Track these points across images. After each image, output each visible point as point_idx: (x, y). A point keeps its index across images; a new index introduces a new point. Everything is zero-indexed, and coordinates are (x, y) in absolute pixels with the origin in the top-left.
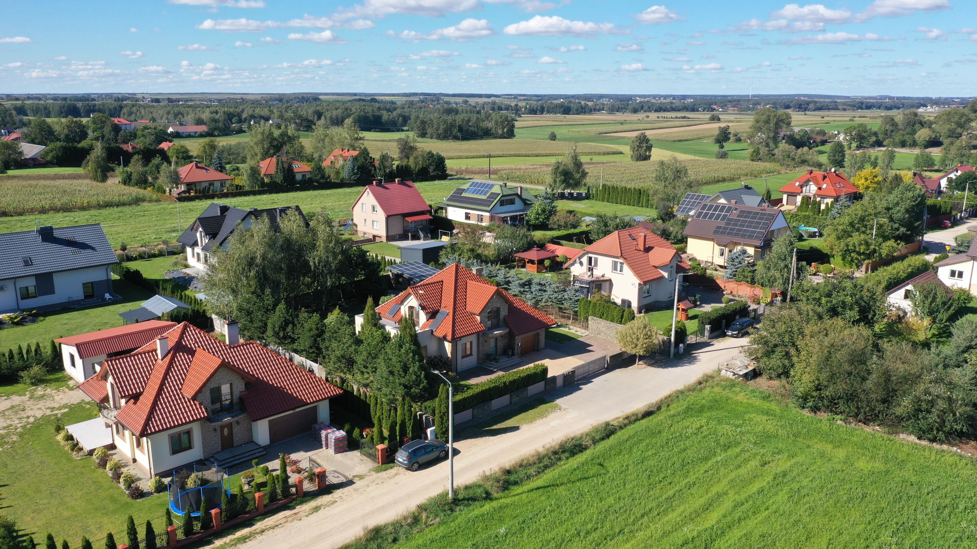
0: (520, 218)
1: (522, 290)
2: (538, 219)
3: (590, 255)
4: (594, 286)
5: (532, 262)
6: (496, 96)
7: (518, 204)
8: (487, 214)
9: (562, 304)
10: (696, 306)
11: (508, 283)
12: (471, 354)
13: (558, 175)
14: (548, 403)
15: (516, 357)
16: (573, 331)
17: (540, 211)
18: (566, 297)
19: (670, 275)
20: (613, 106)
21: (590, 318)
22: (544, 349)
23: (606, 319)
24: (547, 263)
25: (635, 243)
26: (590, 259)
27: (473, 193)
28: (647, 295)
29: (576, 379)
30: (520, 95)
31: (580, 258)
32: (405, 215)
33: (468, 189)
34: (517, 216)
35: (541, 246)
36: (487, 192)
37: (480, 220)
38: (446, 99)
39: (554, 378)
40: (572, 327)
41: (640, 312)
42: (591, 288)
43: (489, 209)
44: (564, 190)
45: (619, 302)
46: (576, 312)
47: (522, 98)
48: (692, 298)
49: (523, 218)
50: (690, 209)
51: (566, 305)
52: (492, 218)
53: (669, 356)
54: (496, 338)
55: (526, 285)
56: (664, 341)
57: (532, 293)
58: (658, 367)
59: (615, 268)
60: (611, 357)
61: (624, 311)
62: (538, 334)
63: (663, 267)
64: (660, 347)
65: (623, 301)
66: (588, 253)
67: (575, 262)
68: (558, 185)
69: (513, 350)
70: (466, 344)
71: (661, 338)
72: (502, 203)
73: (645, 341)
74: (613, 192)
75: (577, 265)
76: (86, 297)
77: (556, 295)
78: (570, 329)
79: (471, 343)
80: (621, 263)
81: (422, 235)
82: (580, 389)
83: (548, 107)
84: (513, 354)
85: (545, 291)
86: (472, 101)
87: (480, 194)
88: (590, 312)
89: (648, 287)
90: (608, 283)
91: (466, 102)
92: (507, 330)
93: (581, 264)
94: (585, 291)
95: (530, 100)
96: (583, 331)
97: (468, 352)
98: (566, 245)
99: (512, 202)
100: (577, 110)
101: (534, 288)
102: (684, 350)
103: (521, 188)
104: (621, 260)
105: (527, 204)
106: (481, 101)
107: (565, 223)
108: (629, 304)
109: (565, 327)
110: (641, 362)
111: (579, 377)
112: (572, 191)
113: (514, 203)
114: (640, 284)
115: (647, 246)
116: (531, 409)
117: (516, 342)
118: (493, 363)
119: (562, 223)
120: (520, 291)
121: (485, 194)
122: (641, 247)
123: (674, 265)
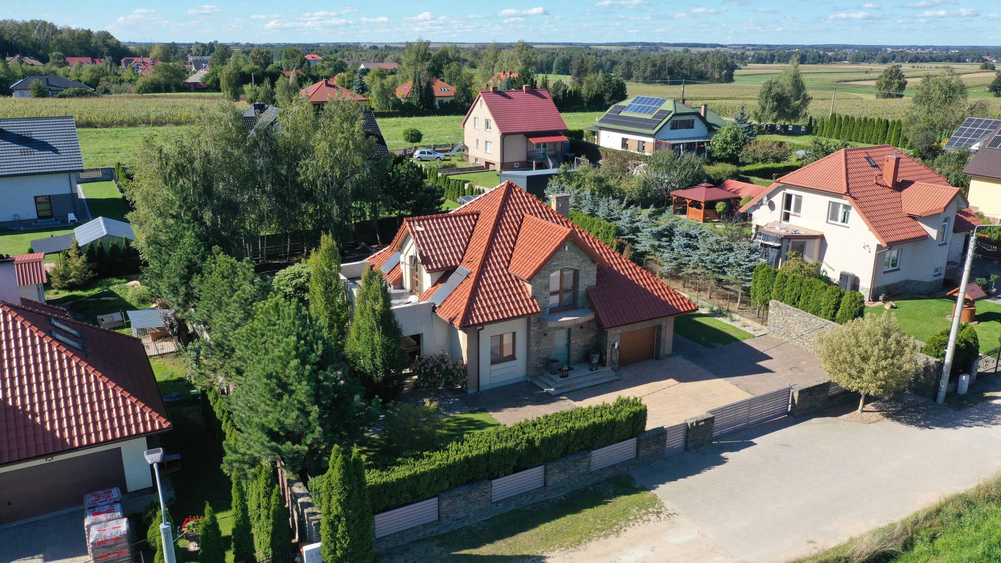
0: (699, 148)
1: (657, 243)
2: (725, 150)
3: (789, 191)
4: (790, 245)
5: (696, 204)
6: (722, 46)
7: (699, 128)
8: (651, 140)
9: (724, 273)
10: (989, 295)
11: (636, 230)
12: (512, 357)
13: (770, 100)
14: (636, 491)
15: (608, 368)
16: (737, 325)
17: (729, 139)
18: (731, 260)
19: (942, 234)
20: (858, 55)
21: (771, 303)
22: (670, 356)
23: (805, 308)
24: (720, 207)
25: (877, 172)
26: (789, 198)
27: (635, 111)
28: (891, 268)
29: (716, 433)
30: (750, 45)
31: (769, 196)
32: (529, 135)
33: (630, 105)
34: (695, 143)
35: (717, 183)
36: (655, 109)
37: (641, 149)
38: (665, 48)
39: (661, 432)
40: (736, 316)
41: (875, 298)
42: (784, 249)
43: (653, 132)
44: (775, 120)
45: (835, 277)
46: (747, 290)
47: (750, 48)
48: (984, 281)
49: (704, 148)
50: (973, 142)
51: (730, 276)
52: (657, 145)
53: (935, 397)
54: (569, 330)
55: (666, 236)
56: (927, 368)
57: (673, 249)
58: (910, 423)
59: (833, 215)
60: (801, 392)
61: (841, 296)
62: (659, 327)
63: (929, 219)
64: (917, 376)
65: (844, 276)
66: (786, 186)
67: (761, 203)
68: (767, 112)
69: (602, 354)
70: (501, 336)
71: (922, 359)
72: (675, 126)
73: (884, 363)
74: (846, 124)
75: (765, 208)
76: (39, 216)
77: (713, 256)
78: (733, 320)
79: (514, 334)
80: (846, 207)
81: (551, 164)
82: (722, 461)
83: (780, 56)
84: (602, 363)
85: (696, 248)
86: (694, 50)
87: (645, 112)
88: (774, 292)
89: (894, 253)
90: (817, 241)
91: (687, 51)
92: (591, 316)
93: (772, 206)
94: (773, 254)
95: (760, 50)
96: (758, 326)
97: (507, 352)
98: (758, 183)
99: (689, 125)
100: (813, 59)
101: (678, 241)
102: (970, 386)
103: (706, 106)
104: (846, 201)
105: (711, 128)
106: (703, 50)
107: (765, 154)
108: (855, 283)
109: (725, 316)
110: (869, 407)
111: (725, 430)
112: (787, 123)
113: (692, 127)
114: (879, 247)
115: (900, 180)
116: (591, 506)
117: (610, 340)
118: (557, 378)
119: (760, 156)
120: (653, 246)
121: (650, 113)
122: (888, 181)
123: (952, 216)
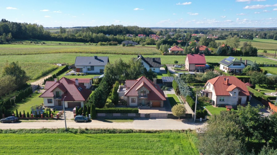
14: (132, 120)
15: (150, 106)
19: (234, 95)
22: (163, 107)
25: (225, 81)
32: (196, 64)
39: (140, 114)
40: (185, 104)
41: (217, 106)
43: (228, 65)
52: (228, 69)
53: (194, 121)
59: (213, 89)
60: (168, 114)
62: (161, 102)
63: (230, 92)
72: (234, 65)
76: (100, 72)
89: (223, 98)
90: (211, 94)
93: (208, 86)
94: (202, 95)
97: (134, 101)
99: (240, 65)
104: (213, 86)
108: (214, 102)
117: (150, 102)
122: (226, 84)
123: (237, 92)
